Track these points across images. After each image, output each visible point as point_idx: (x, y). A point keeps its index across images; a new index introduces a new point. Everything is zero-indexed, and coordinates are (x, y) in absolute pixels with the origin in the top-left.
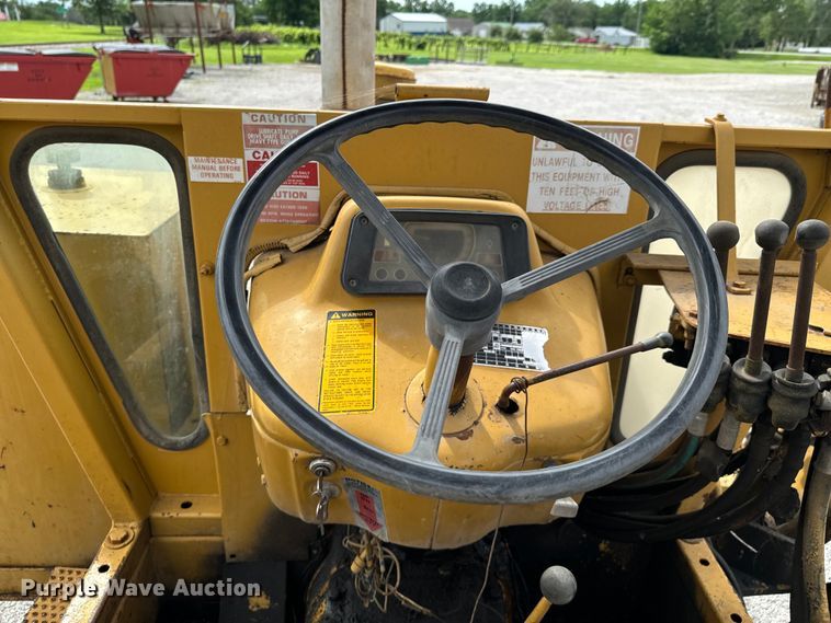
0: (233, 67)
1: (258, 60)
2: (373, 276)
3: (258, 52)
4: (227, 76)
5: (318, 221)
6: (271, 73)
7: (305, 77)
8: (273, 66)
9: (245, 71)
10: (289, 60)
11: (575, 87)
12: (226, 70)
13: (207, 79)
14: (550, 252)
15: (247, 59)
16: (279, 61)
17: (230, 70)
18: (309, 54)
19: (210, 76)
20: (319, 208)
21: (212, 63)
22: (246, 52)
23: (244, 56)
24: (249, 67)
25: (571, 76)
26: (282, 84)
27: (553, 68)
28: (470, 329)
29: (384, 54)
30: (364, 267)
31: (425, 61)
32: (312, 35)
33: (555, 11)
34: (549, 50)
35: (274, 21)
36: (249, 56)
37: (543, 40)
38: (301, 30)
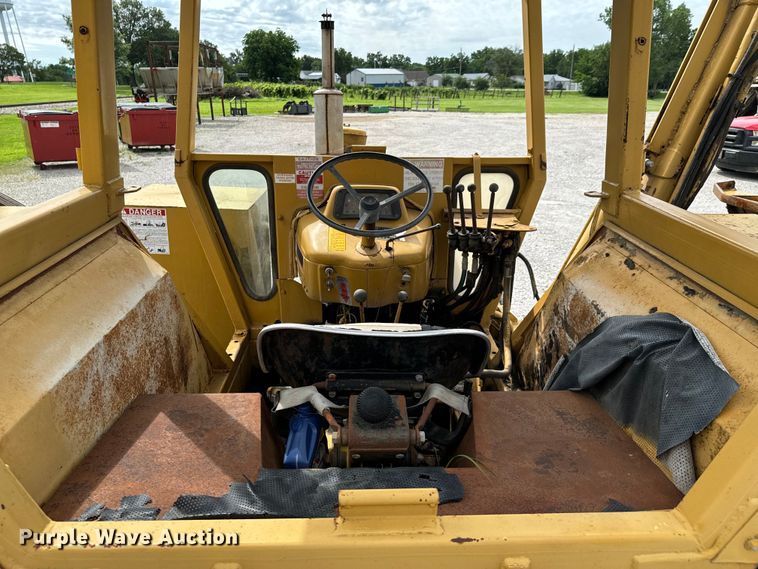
0: (222, 118)
1: (244, 112)
2: (344, 213)
3: (244, 106)
4: (218, 126)
5: (323, 197)
6: (255, 124)
7: (284, 126)
8: (256, 117)
9: (233, 122)
10: (270, 112)
11: (512, 128)
12: (218, 121)
13: (202, 129)
14: (411, 207)
15: (234, 112)
16: (260, 112)
17: (221, 121)
18: (286, 107)
19: (204, 126)
20: (323, 192)
21: (206, 116)
22: (233, 106)
23: (232, 109)
24: (236, 118)
25: (509, 118)
26: (266, 133)
27: (495, 112)
28: (371, 212)
29: (351, 104)
30: (342, 209)
31: (385, 110)
32: (288, 89)
33: (498, 62)
34: (493, 96)
35: (254, 77)
36: (236, 109)
37: (488, 87)
38: (278, 85)
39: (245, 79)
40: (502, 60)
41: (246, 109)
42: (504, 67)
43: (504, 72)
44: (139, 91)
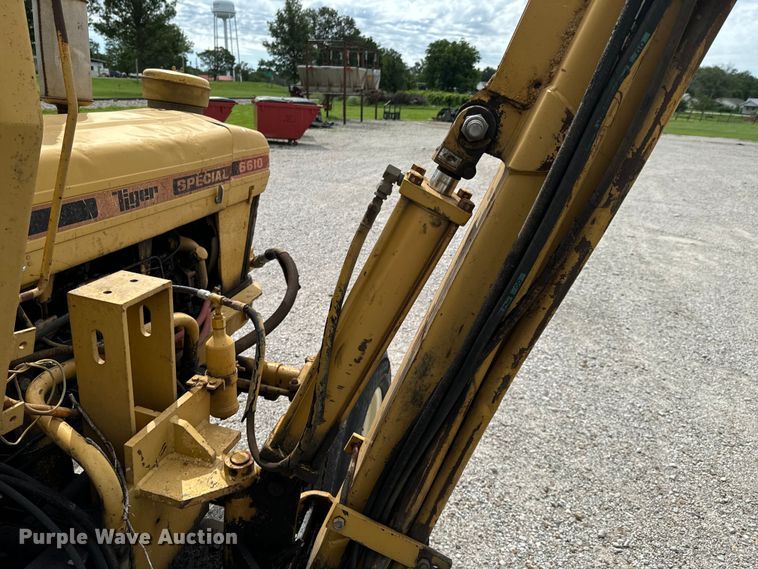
0: (373, 121)
1: (396, 116)
3: (398, 111)
10: (425, 118)
13: (346, 129)
15: (387, 116)
16: (414, 118)
17: (369, 123)
19: (350, 127)
21: (353, 117)
22: (387, 110)
23: (385, 113)
24: (387, 122)
32: (458, 98)
33: (703, 83)
34: (688, 118)
35: (431, 86)
36: (389, 113)
37: (686, 108)
38: (448, 94)
39: (422, 88)
40: (709, 80)
41: (399, 114)
42: (710, 87)
43: (708, 93)
44: (296, 89)
